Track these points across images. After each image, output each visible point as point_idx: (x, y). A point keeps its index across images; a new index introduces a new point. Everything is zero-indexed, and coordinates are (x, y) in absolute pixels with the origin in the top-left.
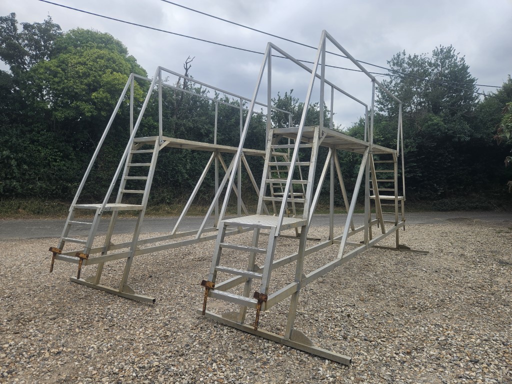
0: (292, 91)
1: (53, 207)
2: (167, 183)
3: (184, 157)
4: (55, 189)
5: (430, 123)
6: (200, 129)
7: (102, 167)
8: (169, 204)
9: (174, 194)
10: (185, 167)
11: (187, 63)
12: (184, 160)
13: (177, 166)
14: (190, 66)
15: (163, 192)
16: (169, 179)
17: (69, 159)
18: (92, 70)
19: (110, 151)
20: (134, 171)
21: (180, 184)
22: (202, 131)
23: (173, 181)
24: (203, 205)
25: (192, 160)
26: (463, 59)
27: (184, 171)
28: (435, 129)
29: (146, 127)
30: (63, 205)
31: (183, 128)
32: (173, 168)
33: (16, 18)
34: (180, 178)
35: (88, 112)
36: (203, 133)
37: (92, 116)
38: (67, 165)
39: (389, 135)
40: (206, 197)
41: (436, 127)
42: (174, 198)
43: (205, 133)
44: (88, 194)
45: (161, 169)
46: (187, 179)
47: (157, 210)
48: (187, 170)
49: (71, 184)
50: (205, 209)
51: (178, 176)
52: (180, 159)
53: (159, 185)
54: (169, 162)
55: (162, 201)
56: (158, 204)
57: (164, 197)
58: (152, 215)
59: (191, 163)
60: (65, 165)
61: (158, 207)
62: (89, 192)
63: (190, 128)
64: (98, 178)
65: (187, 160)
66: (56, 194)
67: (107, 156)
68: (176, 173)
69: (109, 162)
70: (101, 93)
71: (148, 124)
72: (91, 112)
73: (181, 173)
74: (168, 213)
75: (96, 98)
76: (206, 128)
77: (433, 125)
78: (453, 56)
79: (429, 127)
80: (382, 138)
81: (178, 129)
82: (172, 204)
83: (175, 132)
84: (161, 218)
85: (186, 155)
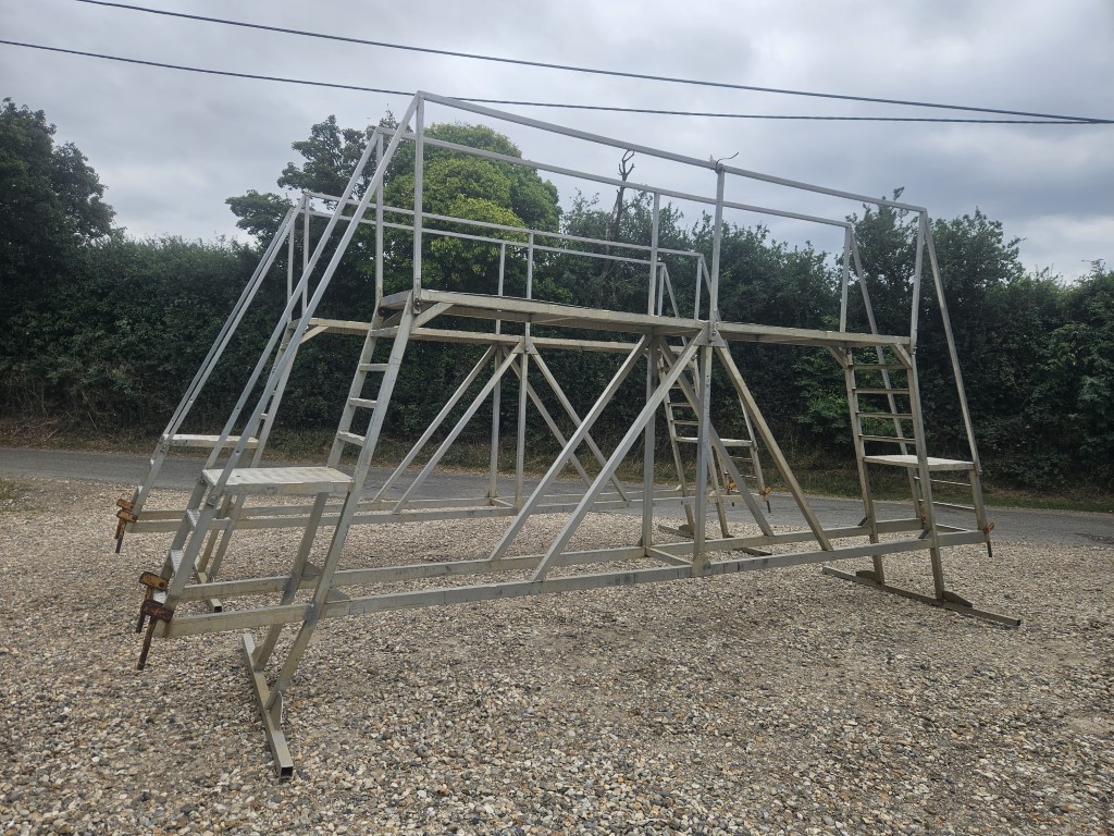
11: (624, 162)
18: (435, 198)
33: (336, 124)
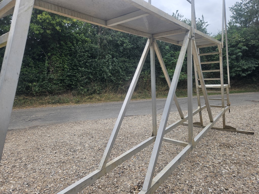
1: (19, 100)
2: (96, 80)
3: (107, 61)
4: (20, 88)
6: (117, 41)
7: (52, 71)
8: (99, 94)
9: (102, 87)
10: (108, 68)
12: (107, 63)
13: (103, 68)
15: (94, 86)
16: (98, 77)
17: (29, 67)
19: (57, 60)
20: (74, 72)
21: (105, 80)
22: (118, 42)
23: (101, 78)
24: (122, 93)
25: (112, 63)
27: (108, 71)
29: (80, 41)
30: (27, 99)
31: (105, 41)
32: (100, 69)
34: (105, 76)
35: (36, 31)
36: (119, 44)
37: (40, 33)
38: (29, 71)
39: (249, 37)
40: (123, 88)
42: (102, 89)
43: (120, 43)
44: (44, 90)
45: (92, 70)
46: (110, 76)
47: (91, 99)
48: (109, 70)
49: (32, 84)
50: (123, 96)
51: (104, 75)
52: (104, 63)
53: (92, 82)
54: (97, 65)
55: (94, 92)
56: (91, 94)
57: (95, 90)
59: (112, 65)
60: (27, 71)
61: (91, 96)
62: (44, 88)
63: (110, 40)
64: (50, 78)
65: (109, 63)
66: (22, 91)
67: (56, 63)
68: (103, 72)
69: (57, 67)
70: (44, 15)
71: (82, 39)
72: (39, 31)
73: (106, 72)
74: (99, 100)
75: (41, 19)
76: (121, 40)
80: (244, 39)
81: (102, 42)
82: (101, 94)
83: (100, 45)
84: (94, 105)
85: (108, 60)
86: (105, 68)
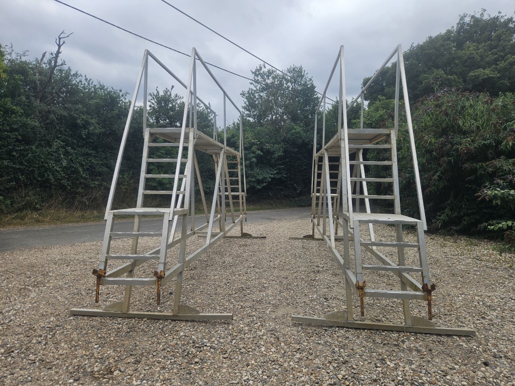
0: (173, 87)
2: (31, 184)
5: (294, 131)
6: (76, 119)
8: (37, 210)
11: (60, 39)
13: (47, 163)
14: (64, 43)
16: (35, 178)
22: (79, 121)
23: (42, 181)
25: (66, 155)
26: (311, 79)
27: (58, 169)
28: (297, 137)
29: (2, 110)
34: (51, 177)
36: (80, 124)
39: (263, 139)
40: (84, 200)
41: (298, 135)
43: (82, 124)
46: (61, 179)
47: (22, 218)
48: (62, 168)
51: (48, 175)
57: (30, 202)
58: (16, 224)
59: (66, 159)
61: (21, 214)
68: (46, 171)
71: (5, 108)
73: (52, 171)
74: (38, 221)
76: (83, 118)
77: (296, 133)
78: (303, 76)
79: (293, 134)
80: (258, 142)
84: (30, 228)
86: (52, 163)
